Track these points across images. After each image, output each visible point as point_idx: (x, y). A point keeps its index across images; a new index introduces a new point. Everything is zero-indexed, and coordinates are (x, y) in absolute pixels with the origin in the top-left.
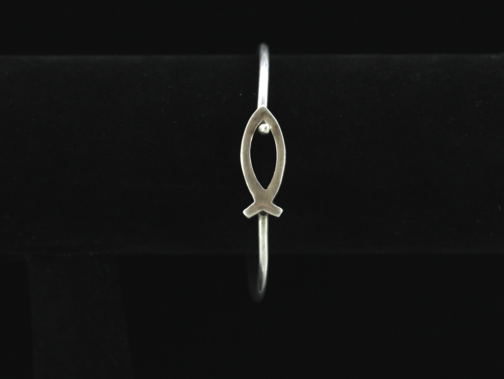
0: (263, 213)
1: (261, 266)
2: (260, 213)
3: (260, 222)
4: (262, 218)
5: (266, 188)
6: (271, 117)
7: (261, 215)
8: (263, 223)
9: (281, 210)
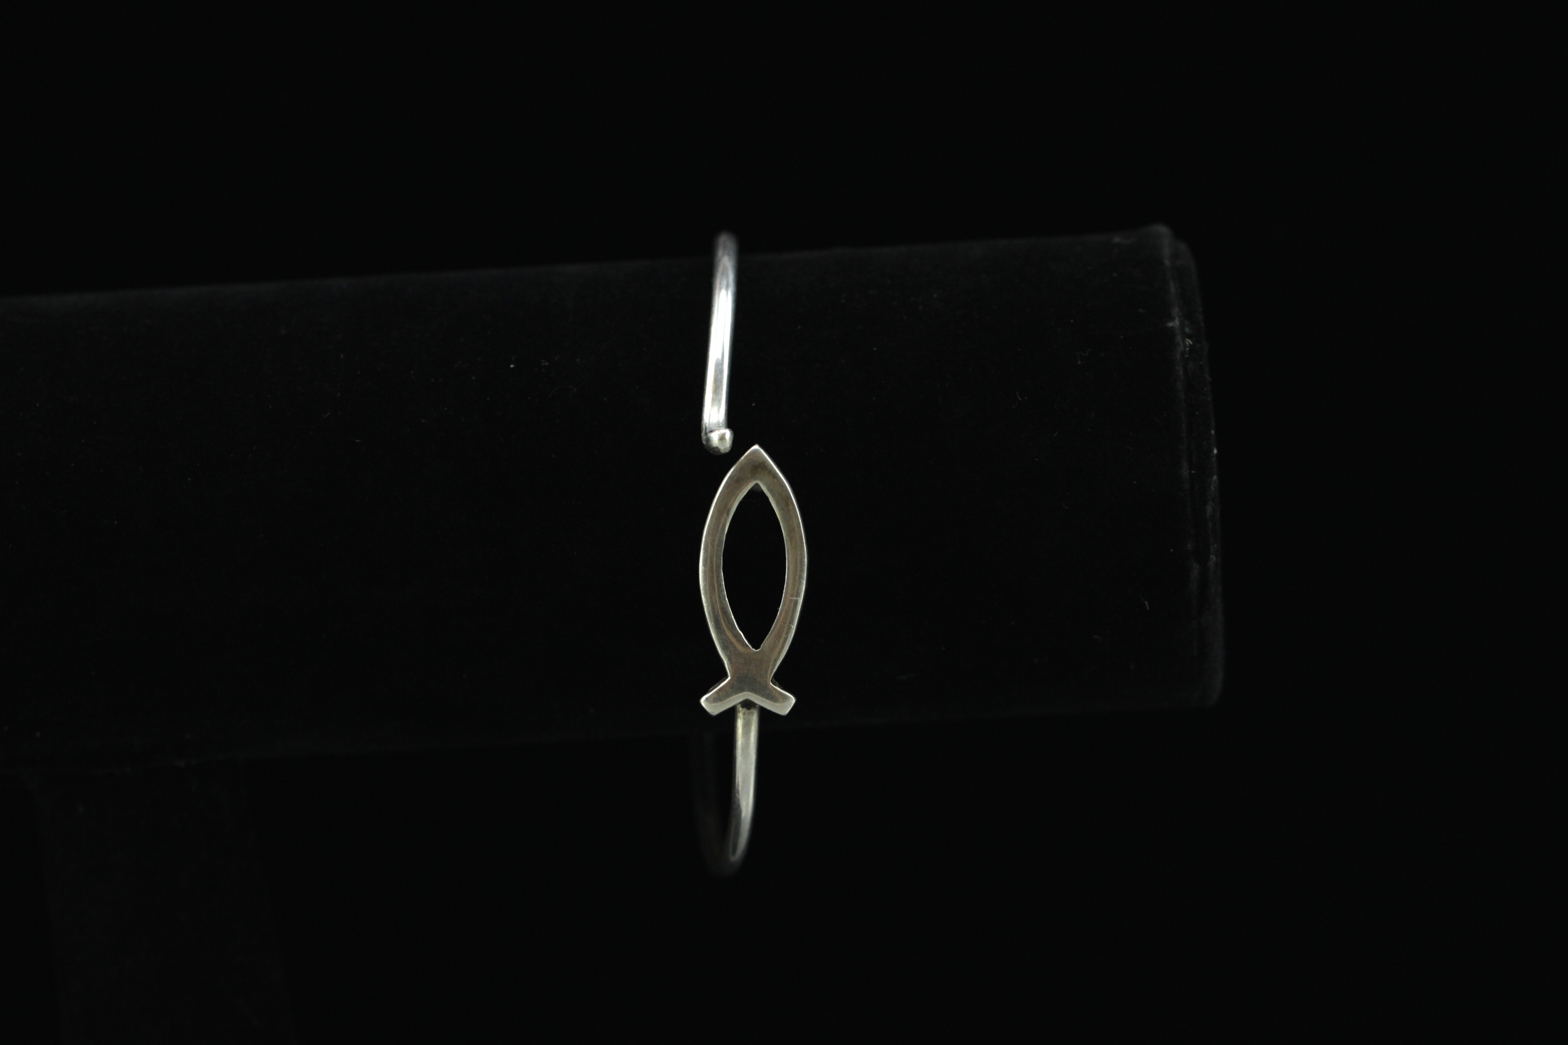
0: (748, 705)
1: (739, 800)
2: (741, 703)
3: (740, 723)
4: (744, 714)
5: (756, 646)
6: (775, 476)
7: (743, 707)
8: (747, 725)
9: (793, 700)
